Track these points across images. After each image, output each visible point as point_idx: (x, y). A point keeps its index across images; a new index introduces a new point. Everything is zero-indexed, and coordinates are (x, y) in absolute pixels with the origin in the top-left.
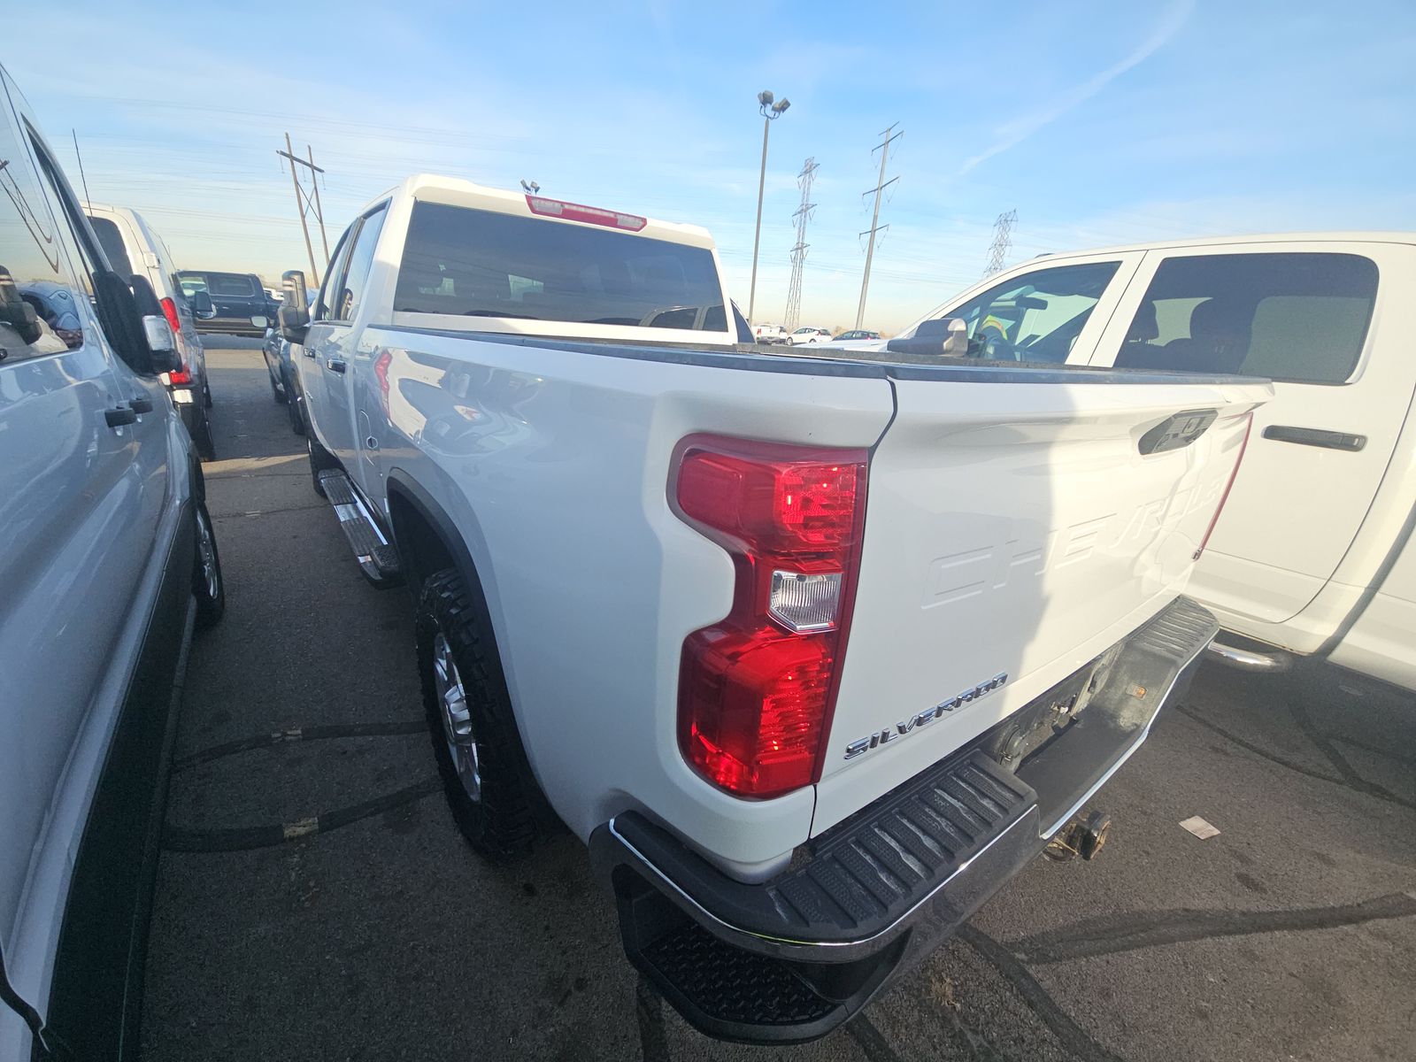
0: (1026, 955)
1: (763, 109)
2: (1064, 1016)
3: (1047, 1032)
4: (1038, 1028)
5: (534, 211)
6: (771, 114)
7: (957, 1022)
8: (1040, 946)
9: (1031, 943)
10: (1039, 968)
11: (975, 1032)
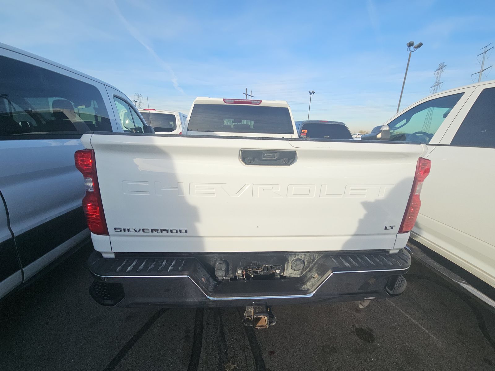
1: (409, 49)
5: (225, 103)
6: (413, 50)
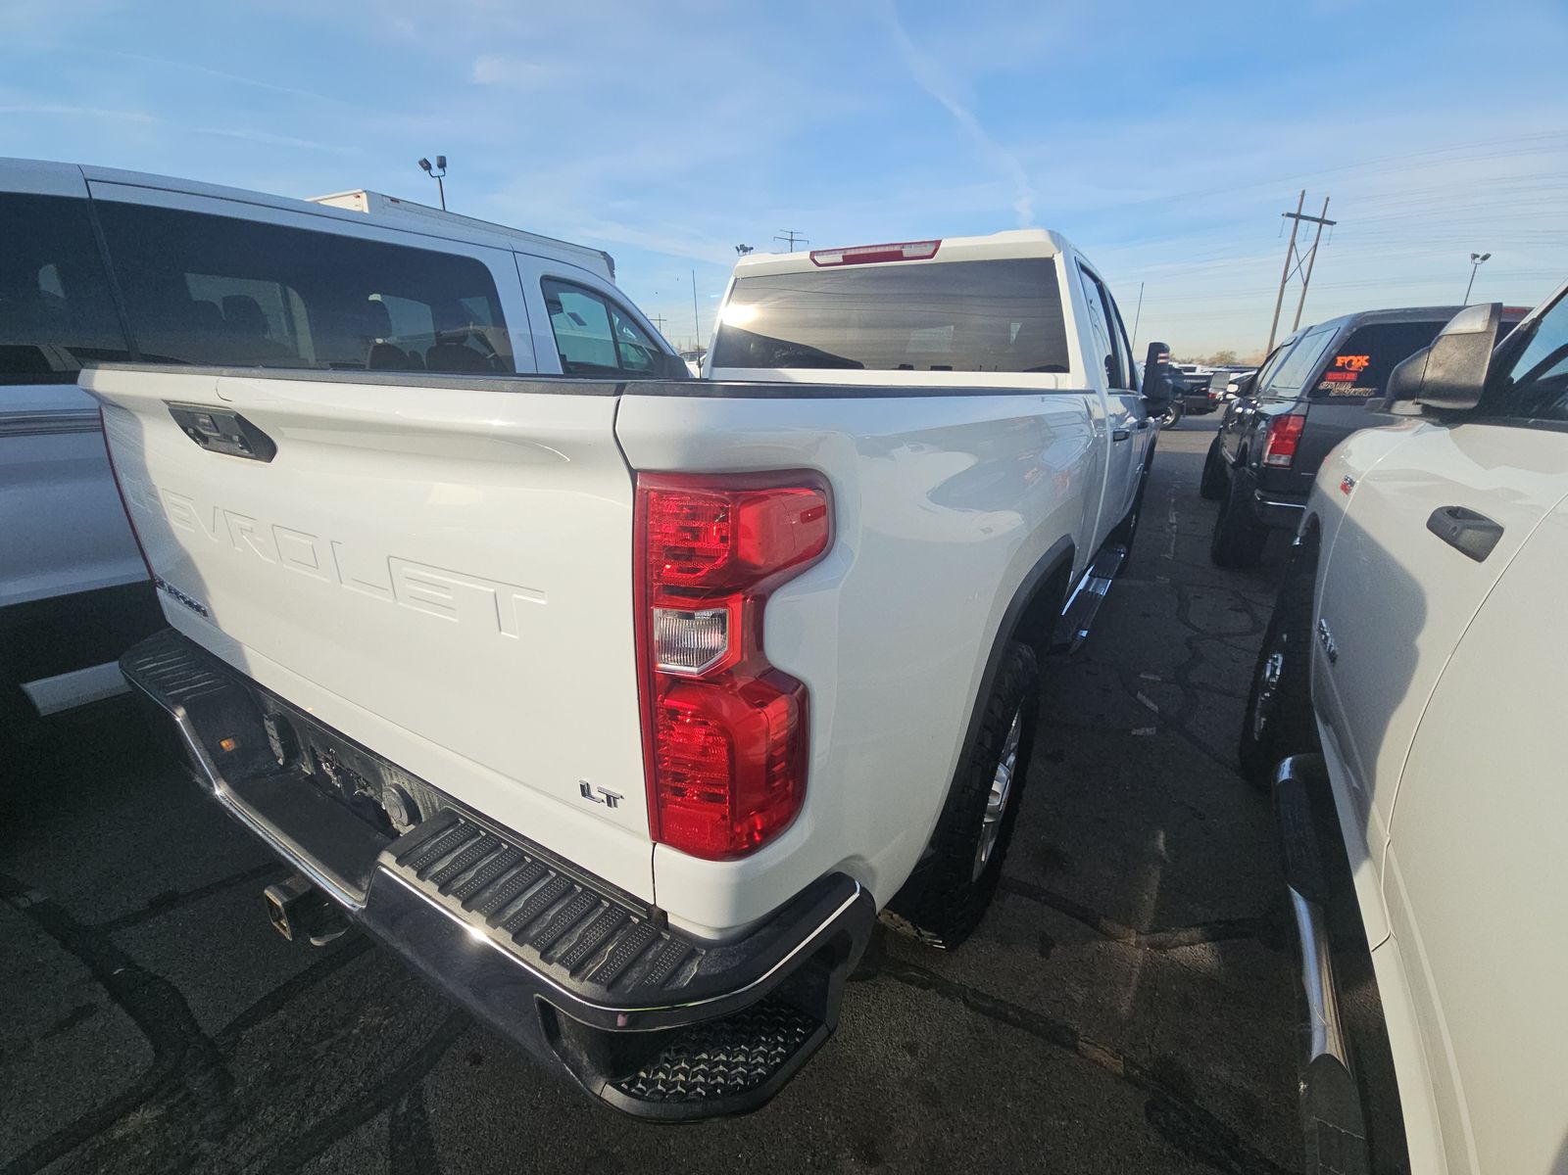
0: (405, 1114)
2: (323, 1149)
3: (311, 1122)
4: (316, 1114)
5: (818, 264)
7: (343, 1032)
8: (414, 1134)
9: (418, 1121)
10: (385, 1128)
11: (330, 1048)
